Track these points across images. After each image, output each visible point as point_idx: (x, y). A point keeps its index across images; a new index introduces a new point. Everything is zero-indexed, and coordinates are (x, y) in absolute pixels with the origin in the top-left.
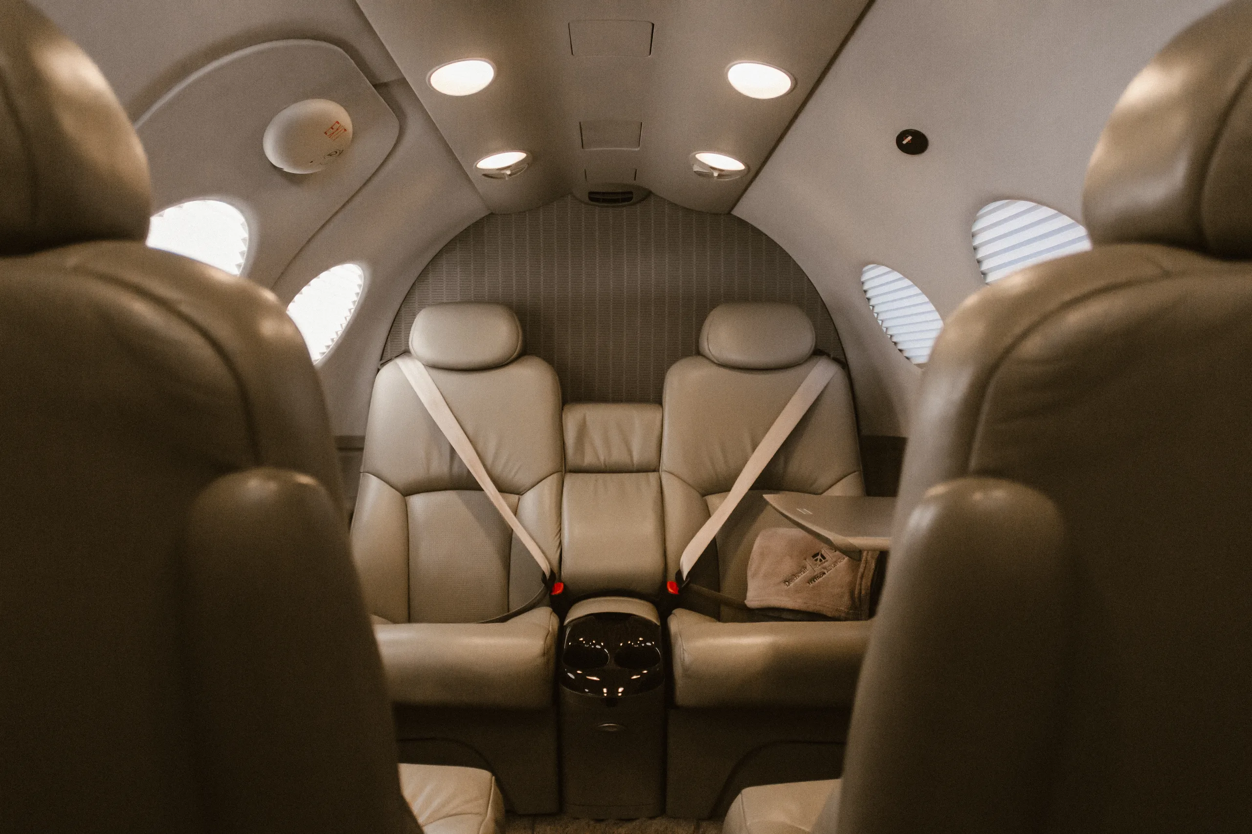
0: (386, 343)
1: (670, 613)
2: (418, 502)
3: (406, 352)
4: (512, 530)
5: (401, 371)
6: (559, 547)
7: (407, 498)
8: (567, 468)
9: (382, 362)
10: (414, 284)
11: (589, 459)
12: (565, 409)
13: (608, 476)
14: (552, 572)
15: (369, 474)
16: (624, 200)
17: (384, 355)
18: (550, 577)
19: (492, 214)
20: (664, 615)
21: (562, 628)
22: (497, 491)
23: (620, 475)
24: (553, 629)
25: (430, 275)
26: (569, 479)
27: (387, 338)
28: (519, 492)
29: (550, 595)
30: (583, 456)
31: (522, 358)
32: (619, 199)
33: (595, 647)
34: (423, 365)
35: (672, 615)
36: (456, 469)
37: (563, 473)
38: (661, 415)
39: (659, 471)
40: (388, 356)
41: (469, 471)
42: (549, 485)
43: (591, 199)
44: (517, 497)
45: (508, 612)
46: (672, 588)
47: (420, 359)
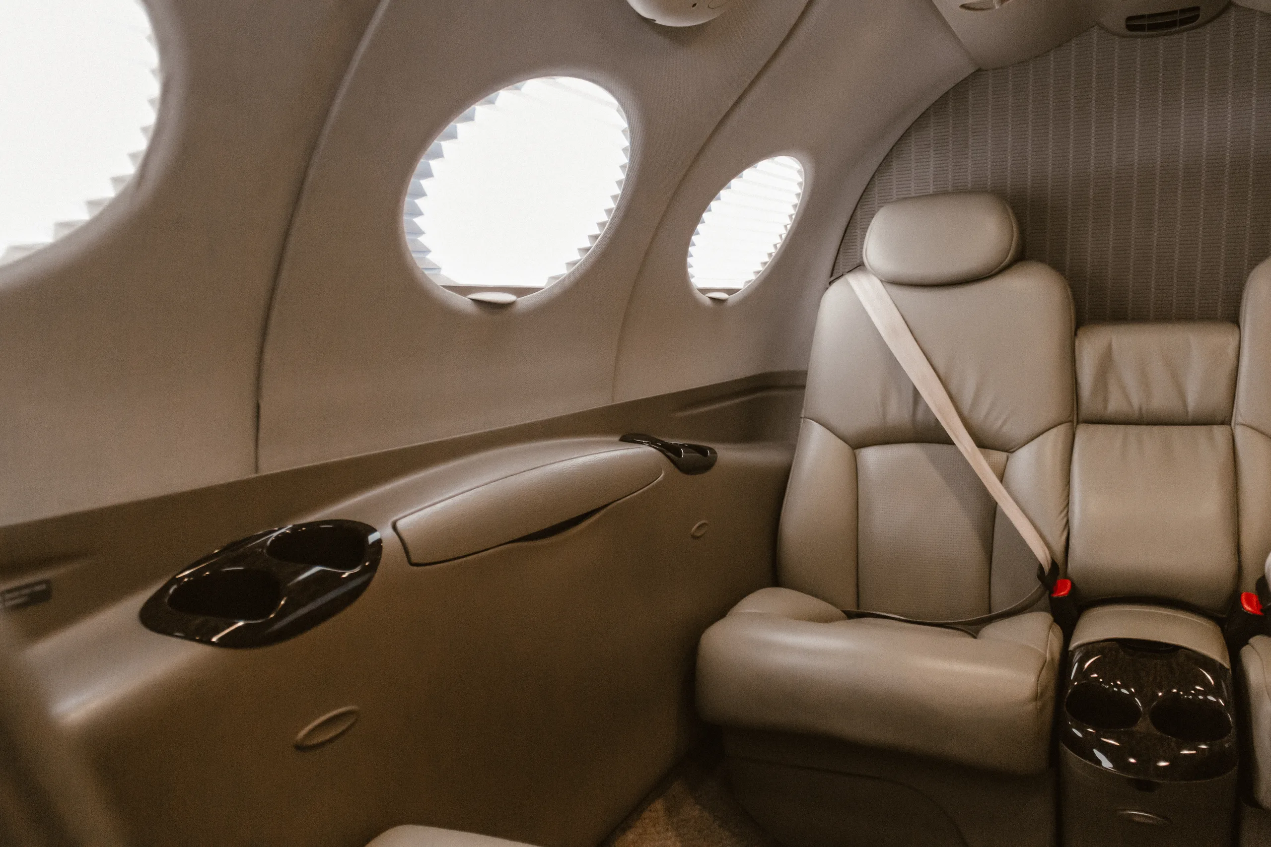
0: (837, 256)
1: (1246, 643)
2: (871, 456)
3: (860, 266)
4: (997, 503)
5: (853, 290)
6: (1064, 529)
7: (857, 451)
8: (1080, 417)
9: (832, 279)
10: (873, 176)
11: (1115, 405)
12: (1080, 333)
13: (1145, 431)
14: (1054, 564)
15: (813, 422)
16: (1183, 22)
17: (836, 267)
18: (1050, 570)
19: (979, 70)
20: (1235, 645)
21: (1066, 656)
22: (974, 445)
23: (1166, 428)
24: (1052, 653)
25: (894, 164)
26: (1083, 434)
27: (839, 250)
28: (1009, 449)
29: (1051, 598)
30: (1106, 401)
31: (1019, 264)
32: (1175, 21)
33: (1119, 690)
34: (881, 281)
35: (1247, 646)
36: (920, 415)
37: (1075, 424)
38: (1238, 338)
39: (1230, 424)
40: (840, 269)
41: (937, 420)
42: (1053, 441)
43: (1130, 27)
44: (1004, 455)
45: (990, 613)
46: (1250, 603)
47: (876, 274)
